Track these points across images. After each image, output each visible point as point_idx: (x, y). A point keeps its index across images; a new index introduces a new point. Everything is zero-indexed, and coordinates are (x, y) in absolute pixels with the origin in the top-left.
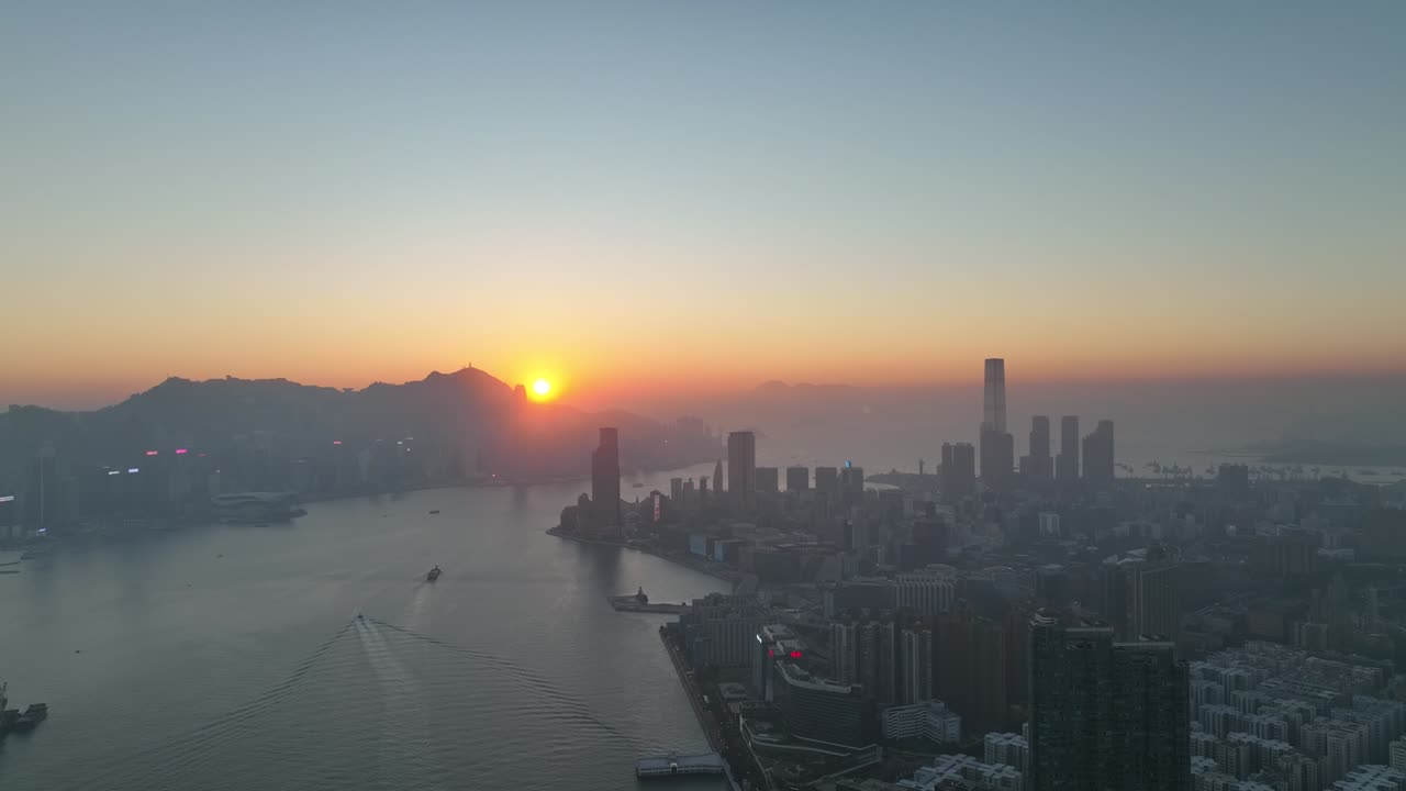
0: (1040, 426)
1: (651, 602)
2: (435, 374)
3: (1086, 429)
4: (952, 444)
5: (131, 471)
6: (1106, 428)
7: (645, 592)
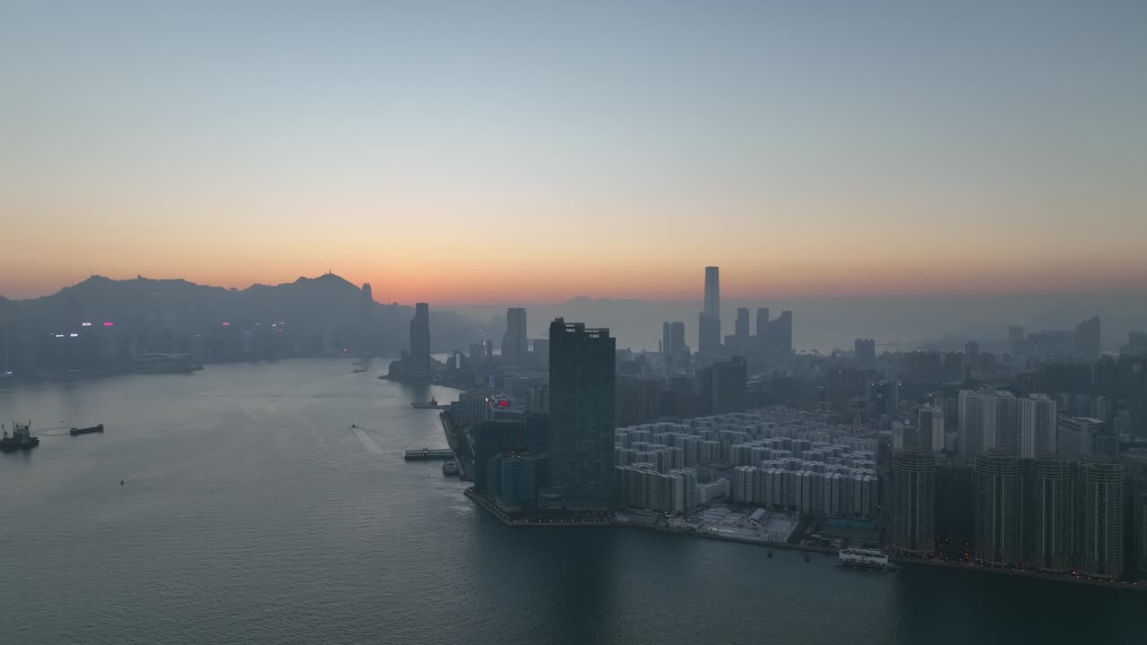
0: (743, 314)
1: (439, 404)
2: (302, 279)
3: (774, 315)
4: (670, 323)
5: (72, 335)
6: (787, 316)
7: (436, 400)
